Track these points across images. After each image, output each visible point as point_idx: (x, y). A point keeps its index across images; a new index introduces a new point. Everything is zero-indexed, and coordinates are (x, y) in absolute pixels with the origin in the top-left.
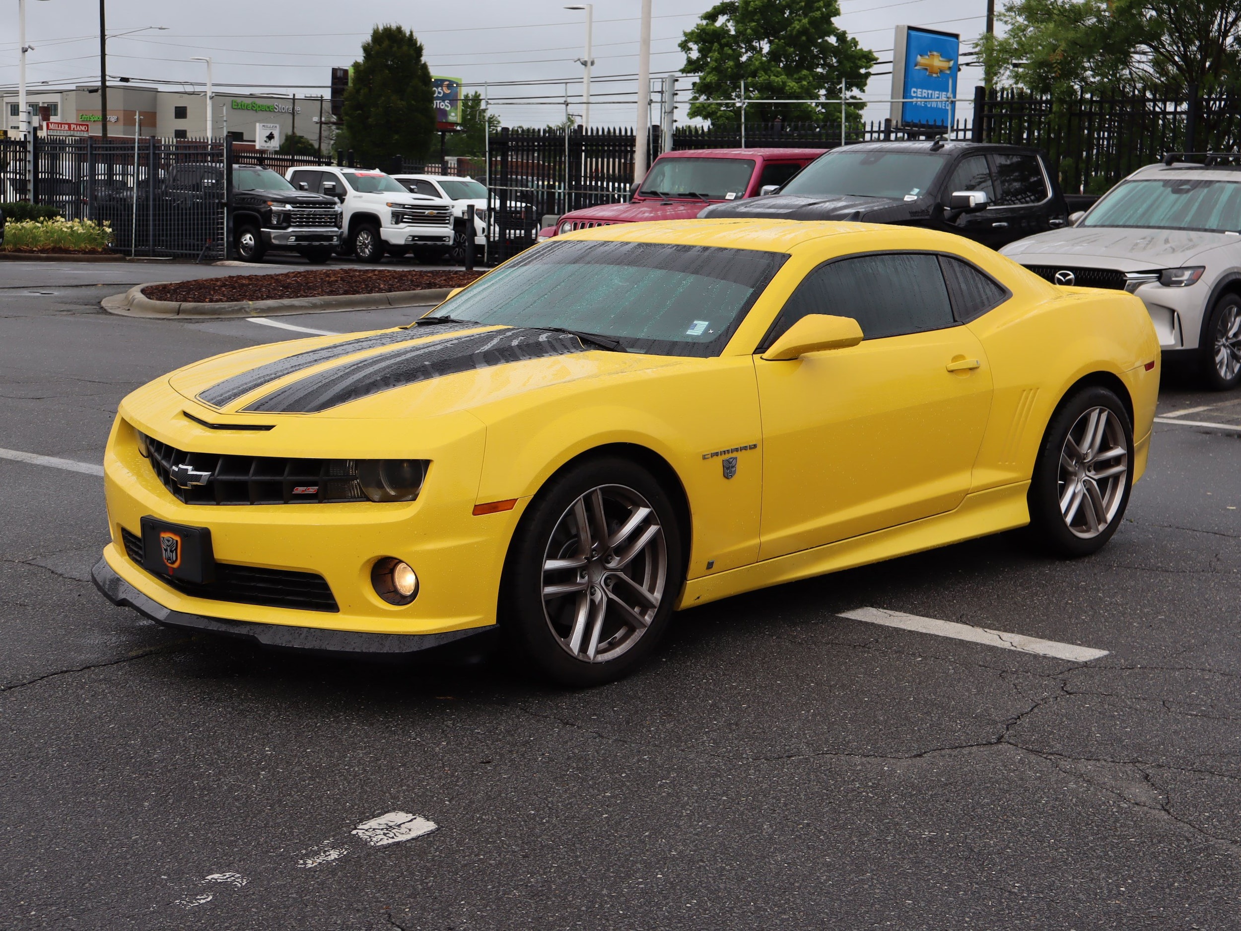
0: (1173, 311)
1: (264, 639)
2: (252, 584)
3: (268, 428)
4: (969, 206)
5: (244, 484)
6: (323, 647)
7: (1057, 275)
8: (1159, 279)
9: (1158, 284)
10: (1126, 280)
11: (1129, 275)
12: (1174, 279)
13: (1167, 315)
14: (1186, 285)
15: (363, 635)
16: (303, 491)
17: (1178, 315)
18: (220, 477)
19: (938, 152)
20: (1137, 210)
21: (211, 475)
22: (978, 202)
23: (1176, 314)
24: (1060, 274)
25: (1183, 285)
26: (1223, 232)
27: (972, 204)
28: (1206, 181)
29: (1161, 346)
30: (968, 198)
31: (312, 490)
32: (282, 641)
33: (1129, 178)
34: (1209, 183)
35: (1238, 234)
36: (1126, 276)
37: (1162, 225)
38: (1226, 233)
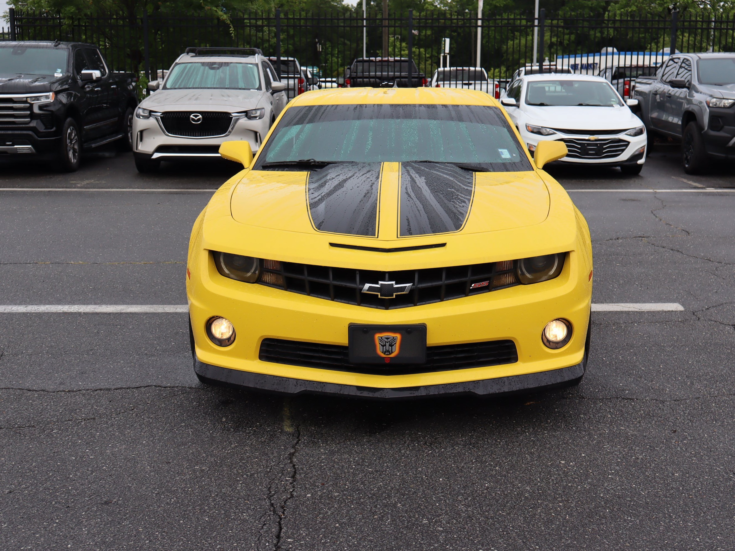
0: (256, 133)
1: (480, 391)
2: (453, 356)
3: (443, 245)
4: (92, 79)
5: (439, 287)
6: (526, 387)
7: (192, 116)
8: (246, 116)
9: (246, 118)
10: (232, 117)
11: (233, 115)
12: (252, 115)
13: (253, 135)
14: (259, 118)
15: (546, 372)
16: (479, 285)
17: (259, 135)
18: (420, 286)
19: (57, 47)
20: (195, 79)
21: (413, 285)
22: (97, 76)
23: (258, 134)
24: (193, 116)
25: (258, 118)
26: (249, 89)
27: (94, 78)
28: (225, 63)
29: (253, 152)
30: (91, 74)
31: (485, 284)
32: (494, 389)
33: (177, 61)
34: (227, 64)
35: (256, 90)
36: (232, 115)
37: (215, 87)
38: (251, 90)
